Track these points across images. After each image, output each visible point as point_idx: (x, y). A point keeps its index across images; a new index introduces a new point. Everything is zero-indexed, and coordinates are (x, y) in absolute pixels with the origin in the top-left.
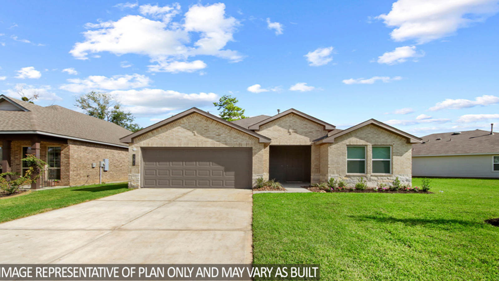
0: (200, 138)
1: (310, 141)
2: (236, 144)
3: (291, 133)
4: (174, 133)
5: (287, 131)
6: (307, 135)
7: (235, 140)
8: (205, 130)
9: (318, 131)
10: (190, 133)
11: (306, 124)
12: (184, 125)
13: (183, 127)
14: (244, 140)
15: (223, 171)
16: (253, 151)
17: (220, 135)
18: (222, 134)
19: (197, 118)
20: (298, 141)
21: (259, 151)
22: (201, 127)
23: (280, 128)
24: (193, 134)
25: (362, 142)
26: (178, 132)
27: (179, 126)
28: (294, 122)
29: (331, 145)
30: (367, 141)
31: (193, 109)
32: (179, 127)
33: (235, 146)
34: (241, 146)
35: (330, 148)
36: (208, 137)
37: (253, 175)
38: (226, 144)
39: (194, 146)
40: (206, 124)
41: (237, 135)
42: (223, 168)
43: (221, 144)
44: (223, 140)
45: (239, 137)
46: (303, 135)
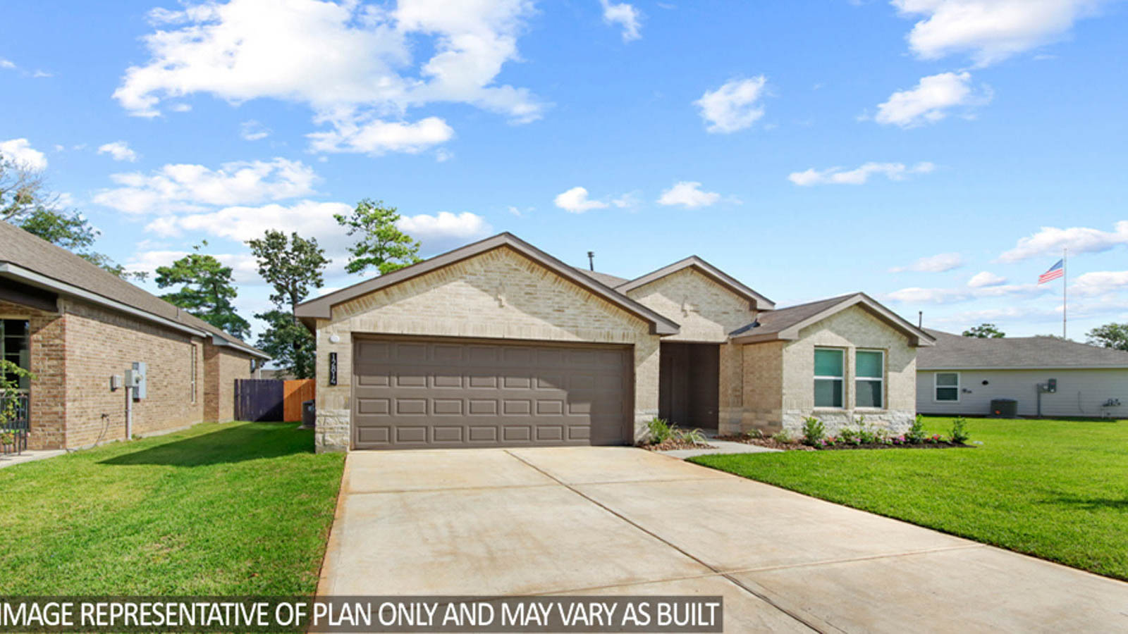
0: (516, 315)
1: (725, 334)
2: (601, 333)
3: (688, 313)
4: (447, 297)
5: (680, 306)
6: (718, 319)
7: (597, 324)
8: (527, 293)
9: (739, 311)
10: (487, 301)
11: (716, 295)
12: (474, 277)
13: (471, 282)
14: (617, 325)
15: (563, 401)
16: (637, 354)
17: (563, 311)
18: (568, 308)
19: (506, 262)
20: (703, 332)
21: (650, 354)
22: (517, 285)
23: (665, 299)
24: (497, 303)
25: (839, 341)
26: (458, 294)
27: (461, 278)
28: (695, 287)
29: (787, 346)
30: (848, 339)
31: (503, 237)
32: (461, 282)
33: (597, 341)
34: (610, 341)
35: (786, 351)
36: (534, 314)
37: (638, 411)
38: (577, 334)
39: (500, 336)
40: (529, 278)
41: (602, 311)
42: (563, 394)
43: (565, 332)
44: (571, 323)
45: (607, 317)
46: (711, 320)
